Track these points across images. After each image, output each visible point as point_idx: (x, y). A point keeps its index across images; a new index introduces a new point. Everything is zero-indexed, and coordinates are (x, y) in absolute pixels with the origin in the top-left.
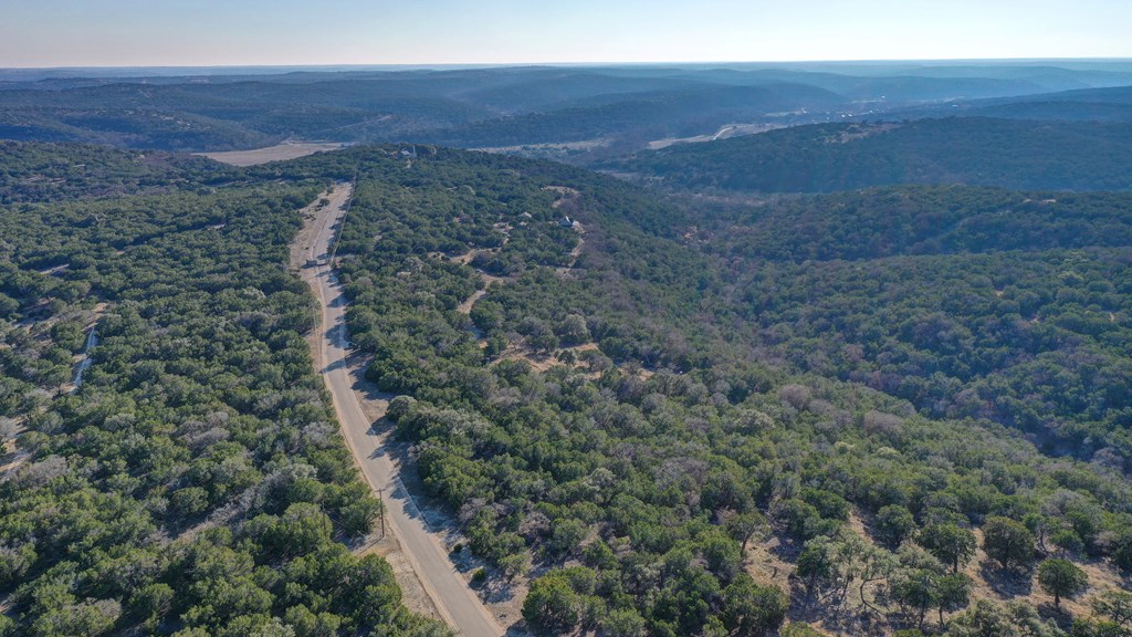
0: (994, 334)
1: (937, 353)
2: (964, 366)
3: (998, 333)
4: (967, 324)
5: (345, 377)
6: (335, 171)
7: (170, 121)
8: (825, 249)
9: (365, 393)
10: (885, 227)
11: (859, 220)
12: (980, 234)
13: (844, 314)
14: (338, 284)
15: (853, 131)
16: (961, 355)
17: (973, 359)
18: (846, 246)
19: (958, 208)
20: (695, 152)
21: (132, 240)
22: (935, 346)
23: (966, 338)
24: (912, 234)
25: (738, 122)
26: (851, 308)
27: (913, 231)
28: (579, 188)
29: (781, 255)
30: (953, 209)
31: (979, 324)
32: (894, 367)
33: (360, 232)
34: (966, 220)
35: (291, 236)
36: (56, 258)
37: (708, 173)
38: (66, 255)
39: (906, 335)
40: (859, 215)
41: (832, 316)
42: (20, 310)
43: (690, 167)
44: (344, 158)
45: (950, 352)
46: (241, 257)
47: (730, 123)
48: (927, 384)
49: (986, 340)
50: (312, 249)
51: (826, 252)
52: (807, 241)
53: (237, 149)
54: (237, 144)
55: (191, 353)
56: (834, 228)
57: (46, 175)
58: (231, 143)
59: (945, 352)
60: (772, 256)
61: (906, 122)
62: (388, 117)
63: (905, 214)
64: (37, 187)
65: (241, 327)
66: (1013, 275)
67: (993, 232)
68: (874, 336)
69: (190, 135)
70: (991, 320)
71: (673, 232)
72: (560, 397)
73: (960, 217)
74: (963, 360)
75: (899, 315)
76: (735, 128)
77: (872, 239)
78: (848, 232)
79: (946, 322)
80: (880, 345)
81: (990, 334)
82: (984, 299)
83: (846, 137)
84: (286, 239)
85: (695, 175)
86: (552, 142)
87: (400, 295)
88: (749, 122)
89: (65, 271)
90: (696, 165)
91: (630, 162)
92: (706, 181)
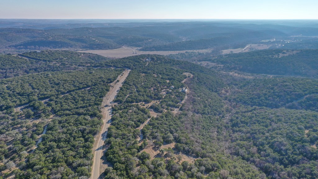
0: (299, 150)
1: (279, 154)
2: (287, 161)
3: (300, 150)
4: (292, 144)
5: (100, 153)
6: (127, 66)
7: (94, 40)
8: (261, 102)
9: (103, 161)
10: (281, 96)
11: (274, 93)
12: (311, 102)
13: (256, 133)
14: (111, 114)
15: (284, 53)
16: (286, 157)
17: (290, 159)
18: (267, 102)
19: (306, 91)
20: (235, 57)
21: (66, 92)
22: (279, 152)
23: (290, 150)
24: (289, 99)
25: (253, 43)
26: (259, 131)
27: (290, 98)
28: (193, 74)
29: (247, 103)
30: (304, 91)
31: (296, 145)
32: (264, 158)
33: (123, 94)
34: (307, 96)
35: (105, 95)
36: (47, 97)
37: (236, 65)
38: (49, 96)
39: (272, 146)
40: (274, 90)
41: (253, 133)
42: (34, 115)
43: (232, 63)
44: (131, 61)
45: (283, 155)
46: (90, 102)
47: (250, 43)
48: (273, 167)
49: (295, 152)
50: (109, 99)
51: (261, 103)
52: (256, 99)
53: (110, 49)
54: (110, 48)
55: (65, 140)
56: (266, 94)
57: (57, 62)
58: (109, 47)
59: (282, 155)
60: (245, 103)
61: (301, 51)
62: (151, 40)
63: (288, 92)
64: (53, 66)
65: (80, 132)
66: (313, 125)
67: (315, 102)
68: (262, 145)
69: (98, 44)
70: (299, 145)
71: (218, 90)
72: (153, 170)
73: (306, 95)
74: (286, 159)
75: (272, 137)
76: (251, 46)
77: (276, 100)
78: (269, 96)
79: (285, 143)
80: (263, 148)
81: (297, 150)
82: (300, 135)
83: (281, 55)
84: (103, 96)
85: (232, 66)
86: (195, 49)
87: (125, 122)
88: (256, 44)
89: (47, 101)
90: (233, 62)
91: (215, 59)
92: (235, 68)
